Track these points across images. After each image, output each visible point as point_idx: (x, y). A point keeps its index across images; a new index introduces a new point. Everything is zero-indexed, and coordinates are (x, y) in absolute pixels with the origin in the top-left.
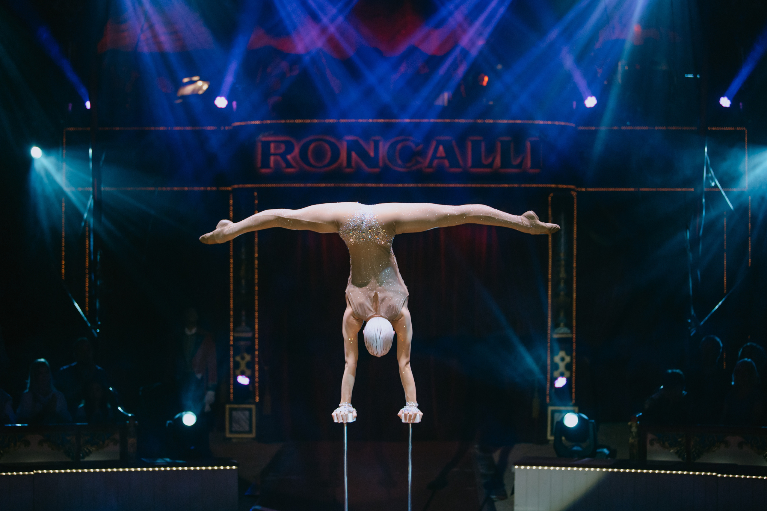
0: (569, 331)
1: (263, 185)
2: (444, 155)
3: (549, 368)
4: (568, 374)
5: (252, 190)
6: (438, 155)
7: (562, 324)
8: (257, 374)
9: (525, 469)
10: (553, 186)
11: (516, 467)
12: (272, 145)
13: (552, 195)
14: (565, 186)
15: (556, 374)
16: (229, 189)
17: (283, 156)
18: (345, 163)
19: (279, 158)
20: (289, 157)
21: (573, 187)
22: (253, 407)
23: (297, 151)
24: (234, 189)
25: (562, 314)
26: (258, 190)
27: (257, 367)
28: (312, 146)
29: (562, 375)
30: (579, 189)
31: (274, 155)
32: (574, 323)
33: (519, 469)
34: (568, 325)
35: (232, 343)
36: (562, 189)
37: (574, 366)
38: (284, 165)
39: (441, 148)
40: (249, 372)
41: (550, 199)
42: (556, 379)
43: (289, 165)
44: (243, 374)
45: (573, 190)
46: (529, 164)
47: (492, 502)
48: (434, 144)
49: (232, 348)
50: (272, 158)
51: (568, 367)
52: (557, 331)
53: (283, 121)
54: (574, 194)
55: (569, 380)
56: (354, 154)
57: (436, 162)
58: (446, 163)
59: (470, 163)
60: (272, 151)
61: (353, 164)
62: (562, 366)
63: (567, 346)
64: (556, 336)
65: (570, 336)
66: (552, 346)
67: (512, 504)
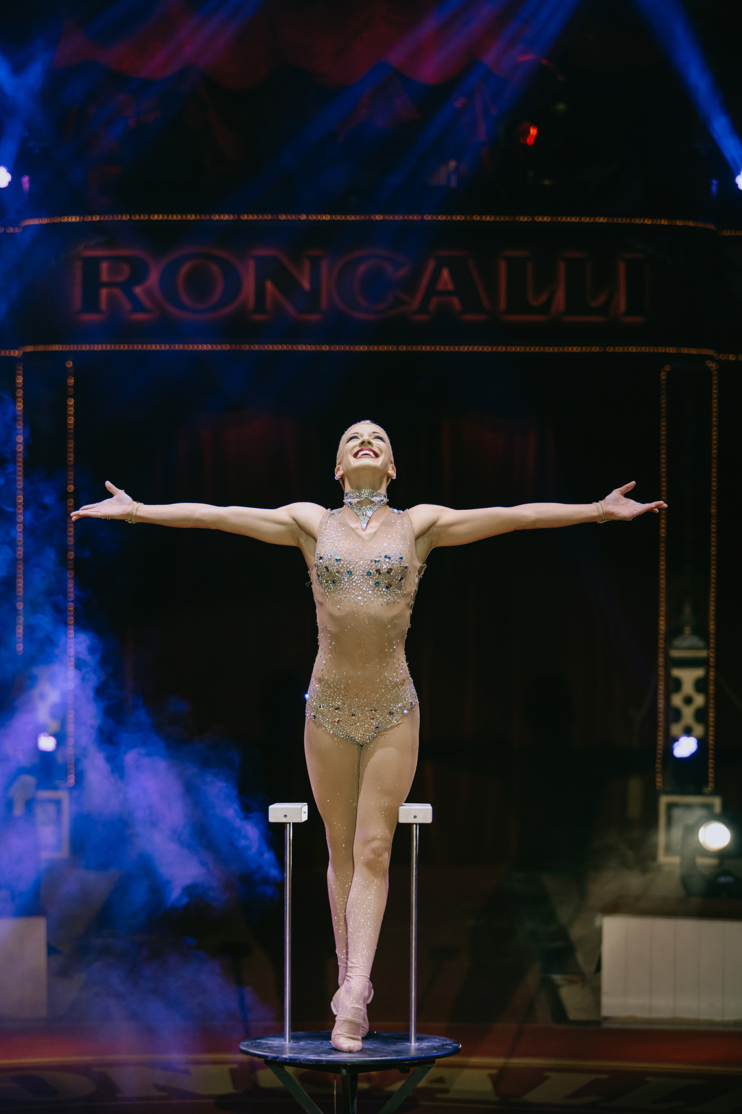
0: (701, 643)
1: (86, 347)
2: (450, 287)
3: (661, 718)
4: (699, 729)
5: (64, 355)
6: (440, 287)
7: (687, 630)
8: (71, 729)
10: (671, 350)
11: (606, 918)
12: (104, 266)
13: (667, 368)
14: (694, 351)
15: (676, 729)
16: (16, 353)
17: (127, 287)
18: (251, 304)
19: (117, 291)
20: (138, 290)
21: (709, 352)
22: (63, 795)
23: (153, 278)
24: (25, 354)
25: (687, 610)
26: (75, 356)
27: (71, 715)
28: (185, 268)
29: (688, 732)
30: (722, 357)
31: (109, 285)
32: (712, 627)
33: (611, 921)
34: (701, 631)
36: (690, 355)
37: (712, 715)
38: (127, 305)
39: (445, 274)
40: (54, 726)
41: (663, 376)
42: (676, 740)
43: (138, 306)
45: (711, 358)
46: (622, 306)
47: (553, 990)
48: (431, 265)
50: (104, 292)
51: (700, 715)
52: (678, 642)
53: (126, 218)
54: (712, 365)
55: (702, 743)
56: (269, 285)
57: (434, 301)
58: (456, 302)
59: (503, 305)
60: (105, 277)
61: (269, 304)
62: (688, 713)
63: (699, 673)
64: (675, 654)
65: (703, 654)
66: (668, 673)
67: (597, 991)
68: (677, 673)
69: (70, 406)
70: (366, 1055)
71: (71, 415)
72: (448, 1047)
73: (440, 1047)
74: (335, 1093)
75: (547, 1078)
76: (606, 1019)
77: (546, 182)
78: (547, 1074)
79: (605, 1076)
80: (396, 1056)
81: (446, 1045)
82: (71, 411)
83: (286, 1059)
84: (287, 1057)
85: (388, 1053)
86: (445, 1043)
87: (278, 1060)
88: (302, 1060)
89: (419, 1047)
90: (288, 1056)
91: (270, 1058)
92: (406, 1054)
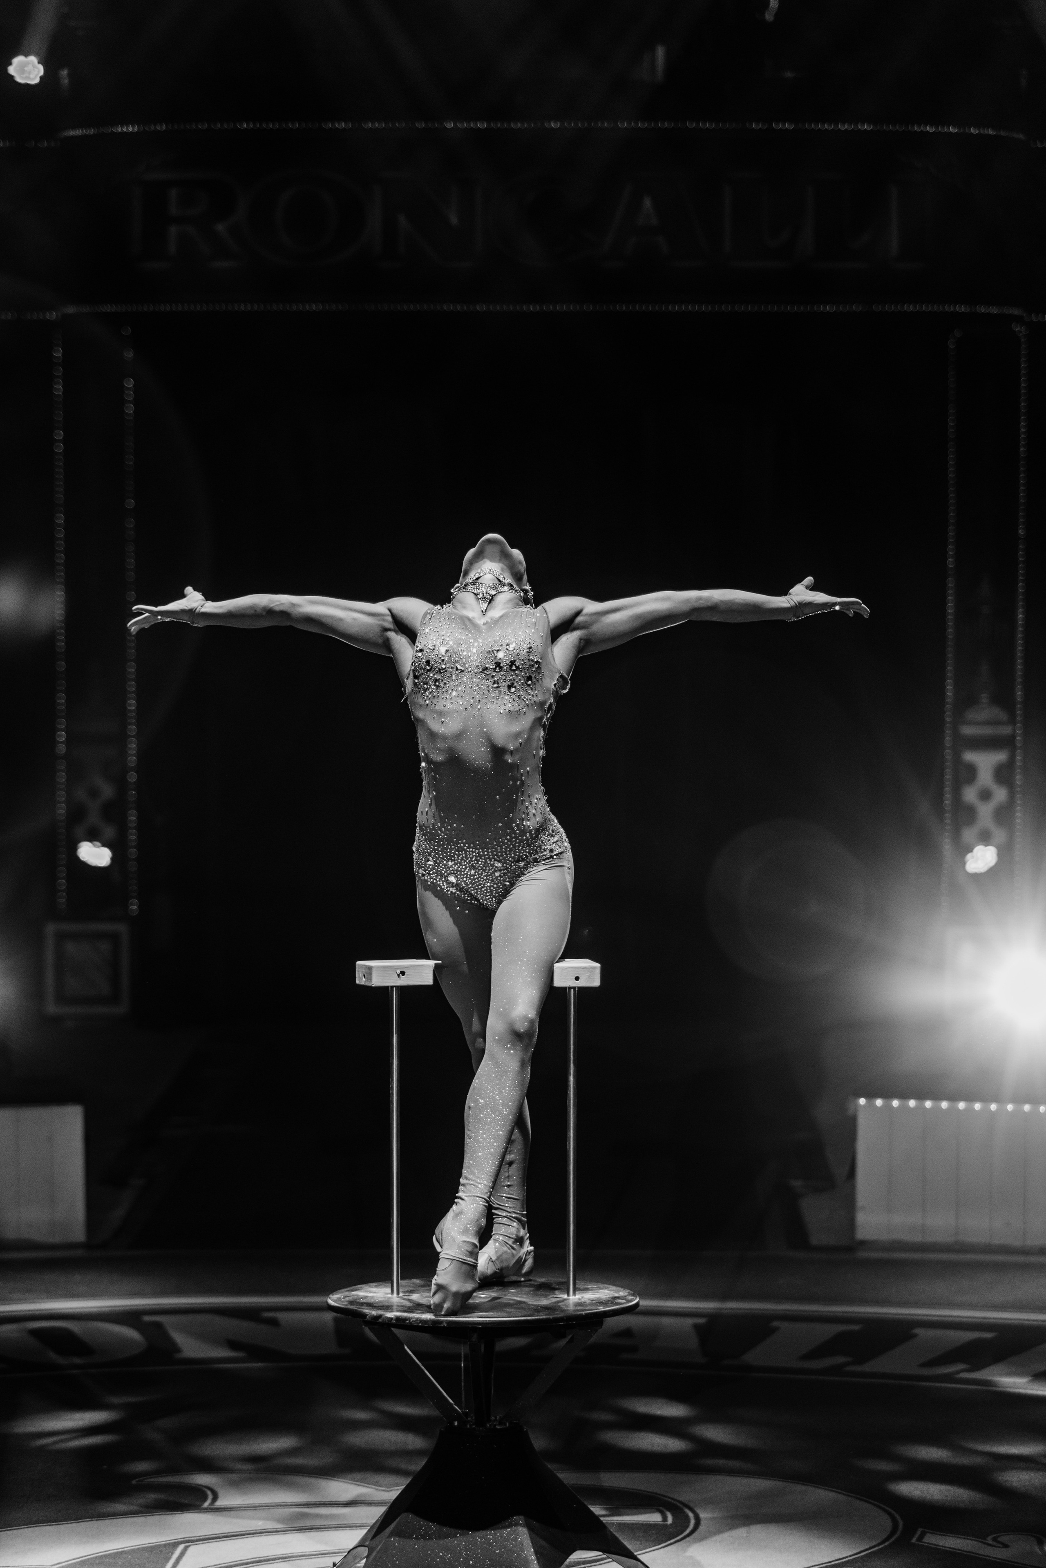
0: (1003, 716)
1: (148, 307)
2: (654, 221)
3: (948, 819)
4: (1000, 835)
5: (119, 319)
6: (640, 221)
7: (984, 697)
8: (133, 837)
9: (888, 1107)
10: (962, 309)
11: (862, 1101)
12: (173, 194)
13: (958, 333)
14: (994, 310)
15: (969, 835)
16: (52, 316)
17: (205, 223)
18: (378, 245)
19: (191, 229)
20: (220, 228)
21: (1016, 312)
22: (122, 928)
23: (242, 210)
24: (65, 317)
25: (984, 672)
26: (134, 319)
27: (133, 817)
28: (286, 197)
29: (985, 839)
30: (1035, 318)
31: (179, 220)
32: (1019, 694)
33: (870, 1106)
34: (1003, 699)
35: (62, 749)
36: (989, 316)
37: (1017, 815)
38: (205, 249)
39: (648, 204)
40: (109, 832)
41: (950, 344)
42: (969, 850)
43: (220, 250)
44: (93, 836)
45: (1018, 319)
46: (895, 248)
48: (628, 190)
49: (62, 766)
50: (173, 230)
51: (1002, 815)
52: (971, 714)
53: (203, 126)
54: (1019, 329)
55: (1003, 854)
56: (402, 220)
57: (632, 240)
58: (663, 243)
59: (728, 244)
60: (174, 209)
61: (402, 247)
62: (986, 812)
63: (1000, 757)
64: (968, 730)
65: (1006, 730)
66: (957, 759)
67: (850, 1203)
68: (970, 756)
69: (129, 389)
70: (503, 1314)
71: (129, 402)
72: (620, 1301)
73: (609, 1301)
74: (462, 1365)
75: (777, 1329)
76: (863, 1243)
77: (789, 74)
78: (775, 1324)
79: (856, 1327)
80: (546, 1315)
81: (618, 1298)
82: (130, 396)
83: (392, 1319)
84: (393, 1317)
85: (535, 1310)
86: (617, 1295)
87: (380, 1320)
88: (413, 1321)
89: (580, 1301)
90: (394, 1315)
91: (369, 1317)
92: (560, 1311)
